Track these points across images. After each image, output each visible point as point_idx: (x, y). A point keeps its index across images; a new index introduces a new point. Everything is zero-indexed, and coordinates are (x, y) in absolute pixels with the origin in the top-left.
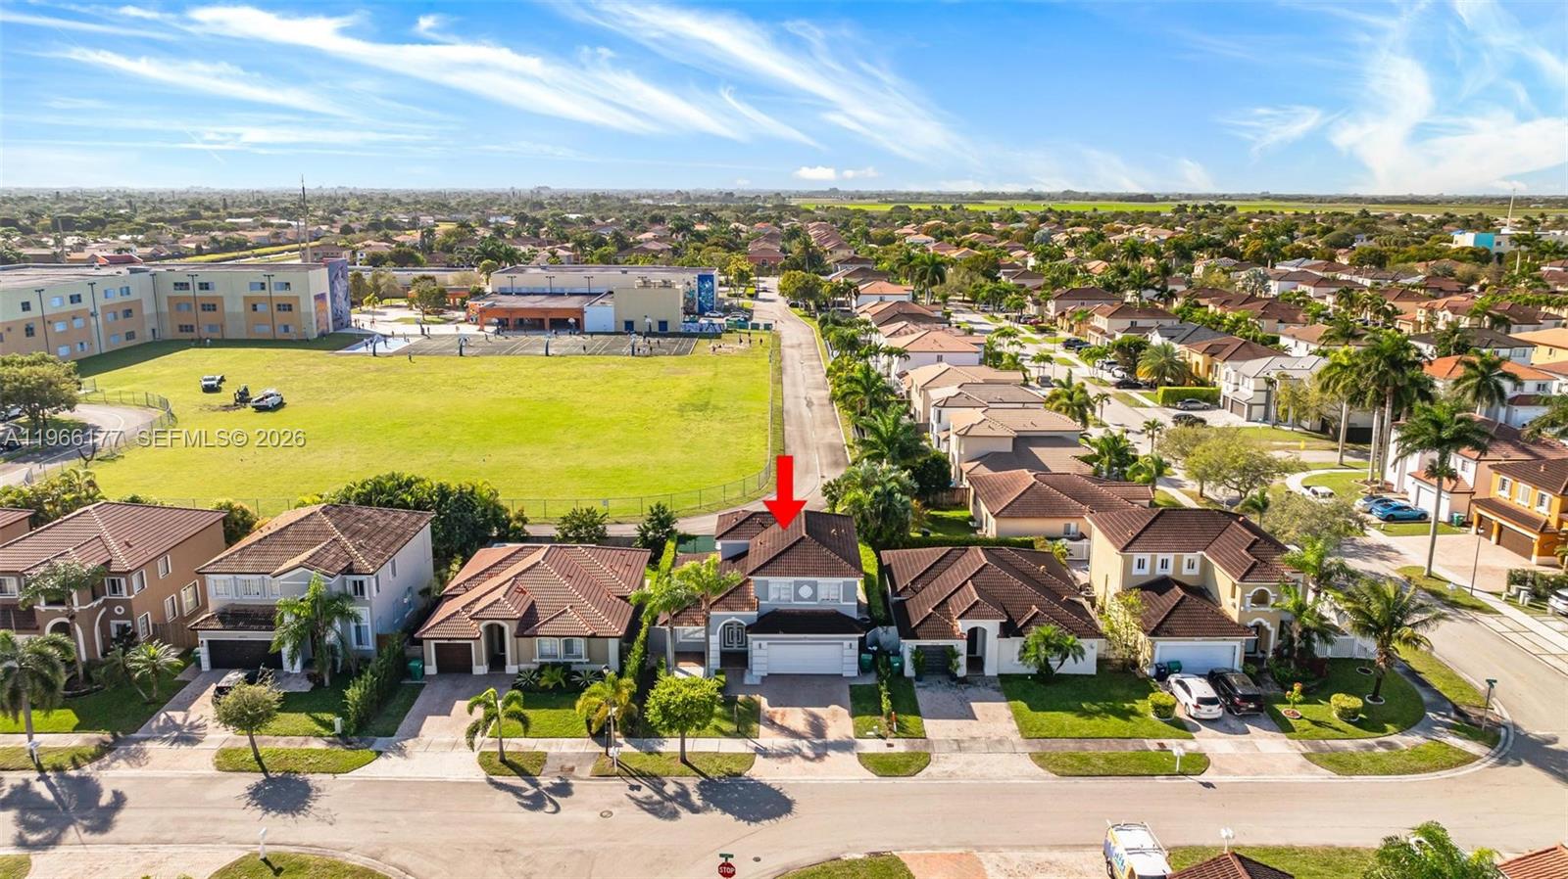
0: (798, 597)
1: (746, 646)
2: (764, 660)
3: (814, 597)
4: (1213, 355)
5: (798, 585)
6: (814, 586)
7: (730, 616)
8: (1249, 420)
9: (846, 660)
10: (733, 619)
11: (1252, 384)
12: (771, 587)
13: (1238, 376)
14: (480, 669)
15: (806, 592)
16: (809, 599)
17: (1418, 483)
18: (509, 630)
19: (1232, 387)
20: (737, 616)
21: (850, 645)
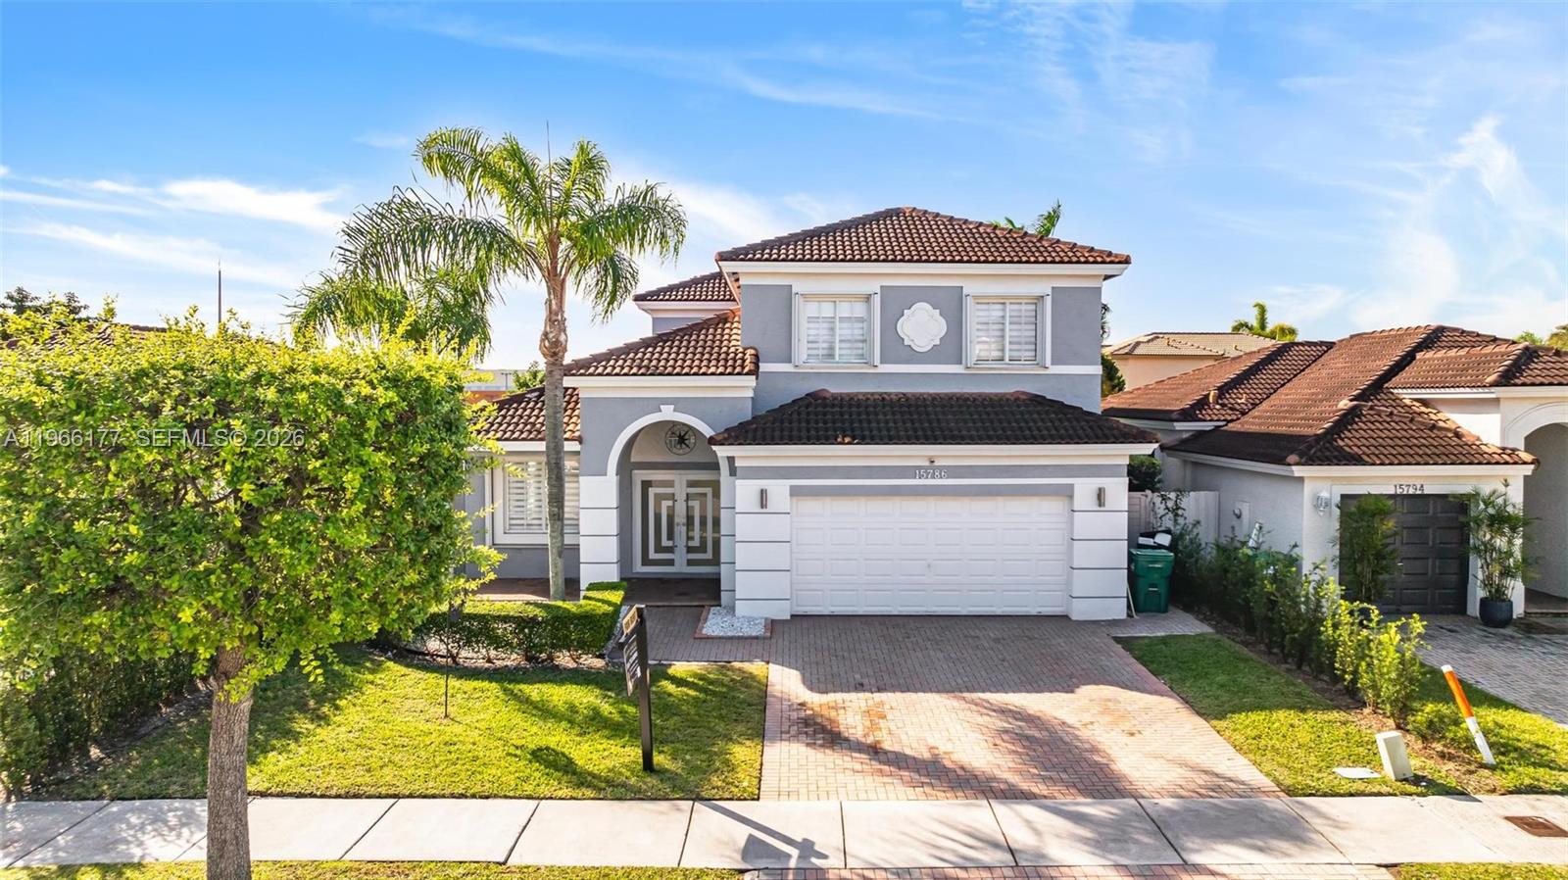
0: (896, 348)
1: (716, 561)
2: (779, 557)
3: (952, 346)
5: (896, 303)
6: (952, 305)
7: (655, 404)
9: (1082, 555)
10: (668, 413)
12: (804, 311)
15: (922, 326)
16: (934, 355)
20: (679, 404)
21: (1101, 496)
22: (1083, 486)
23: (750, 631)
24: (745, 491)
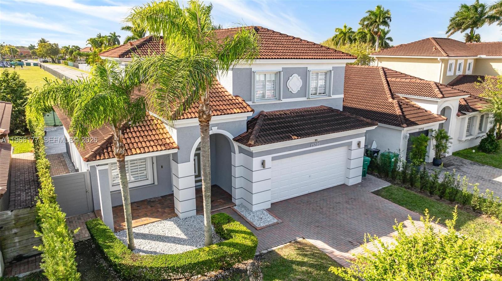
0: (286, 92)
3: (304, 90)
6: (304, 74)
15: (295, 83)
16: (298, 95)
21: (359, 144)
22: (355, 141)
23: (271, 220)
24: (256, 162)
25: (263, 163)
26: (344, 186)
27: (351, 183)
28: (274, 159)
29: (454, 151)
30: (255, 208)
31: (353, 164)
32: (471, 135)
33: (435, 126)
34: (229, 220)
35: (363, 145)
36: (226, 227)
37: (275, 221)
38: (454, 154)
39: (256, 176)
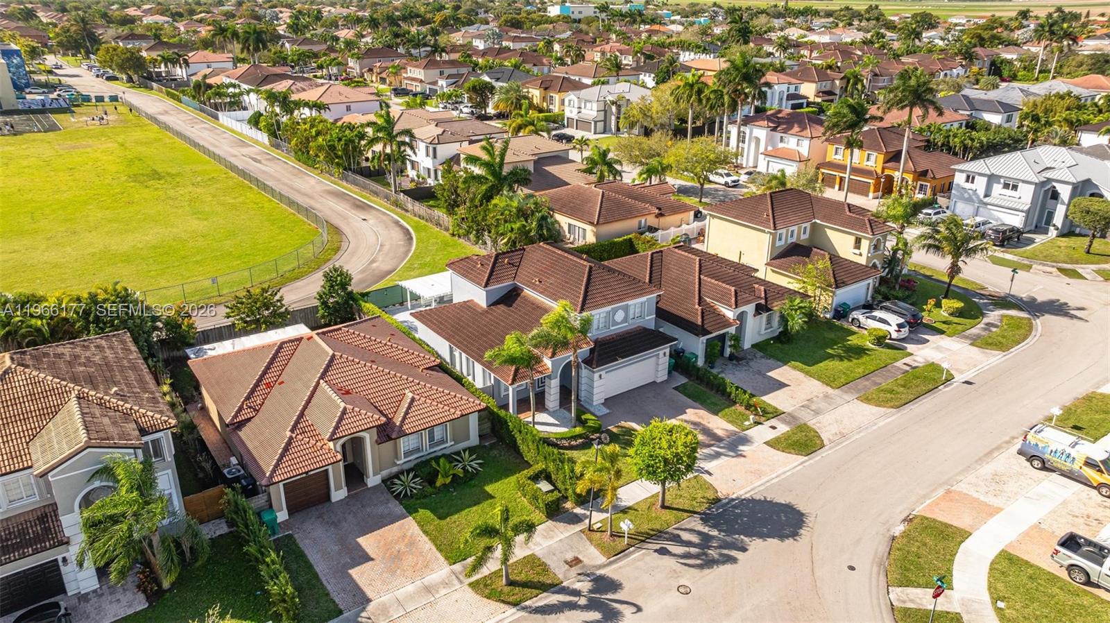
0: (614, 323)
4: (546, 89)
5: (614, 312)
6: (626, 309)
7: (569, 357)
8: (595, 133)
11: (595, 106)
13: (580, 102)
14: (339, 494)
15: (620, 316)
16: (626, 321)
17: (767, 159)
18: (368, 439)
19: (575, 111)
21: (665, 354)
22: (661, 353)
23: (606, 411)
24: (596, 376)
25: (600, 376)
26: (654, 383)
27: (659, 381)
28: (606, 372)
29: (754, 343)
30: (595, 403)
31: (660, 368)
32: (771, 327)
33: (732, 330)
34: (584, 413)
35: (668, 354)
36: (583, 417)
37: (608, 411)
38: (753, 346)
39: (596, 384)
